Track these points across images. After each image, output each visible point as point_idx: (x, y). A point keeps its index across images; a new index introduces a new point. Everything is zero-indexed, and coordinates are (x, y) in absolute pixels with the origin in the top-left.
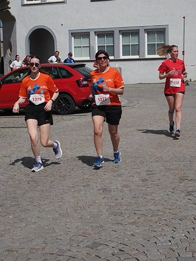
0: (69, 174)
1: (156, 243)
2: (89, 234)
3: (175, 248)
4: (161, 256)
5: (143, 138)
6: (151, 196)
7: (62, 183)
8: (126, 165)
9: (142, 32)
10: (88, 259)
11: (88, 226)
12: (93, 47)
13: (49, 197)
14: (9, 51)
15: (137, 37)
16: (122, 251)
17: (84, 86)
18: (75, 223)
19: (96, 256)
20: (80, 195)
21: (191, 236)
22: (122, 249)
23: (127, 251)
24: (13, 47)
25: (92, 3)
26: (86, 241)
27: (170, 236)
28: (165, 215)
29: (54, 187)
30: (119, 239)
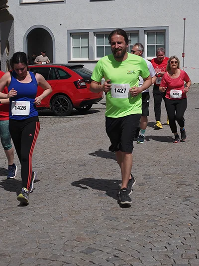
0: (65, 177)
1: (151, 249)
2: (84, 239)
3: (170, 254)
4: (156, 262)
6: (147, 201)
7: (57, 186)
9: (141, 33)
10: (82, 265)
11: (82, 230)
12: (92, 47)
13: (43, 200)
14: (6, 50)
15: (137, 38)
16: (117, 257)
17: (82, 87)
18: (69, 227)
19: (90, 261)
20: (75, 199)
21: (188, 242)
22: (117, 255)
23: (122, 257)
24: (10, 47)
25: (91, 3)
26: (81, 246)
27: (166, 242)
28: (162, 221)
29: (48, 190)
30: (114, 244)
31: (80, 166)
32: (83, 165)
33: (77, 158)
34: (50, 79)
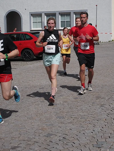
1: (84, 133)
2: (45, 129)
3: (95, 136)
4: (87, 141)
6: (80, 107)
7: (28, 100)
8: (65, 90)
9: (72, 14)
10: (45, 143)
11: (44, 124)
12: (44, 22)
13: (21, 108)
15: (69, 17)
16: (65, 138)
18: (37, 123)
19: (50, 141)
20: (39, 107)
21: (104, 129)
22: (65, 137)
23: (68, 138)
26: (44, 133)
27: (92, 130)
28: (89, 118)
29: (23, 102)
30: (63, 131)
31: (40, 89)
32: (42, 88)
33: (38, 84)
34: (21, 40)
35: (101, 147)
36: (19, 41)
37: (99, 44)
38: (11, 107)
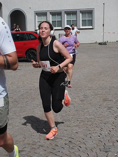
0: (37, 97)
1: (91, 137)
3: (102, 140)
4: (94, 145)
5: (80, 76)
6: (86, 110)
7: (33, 102)
8: (71, 92)
9: (78, 13)
10: (51, 147)
13: (25, 111)
15: (75, 16)
19: (55, 145)
21: (112, 133)
22: (71, 141)
23: (74, 142)
27: (99, 133)
28: (96, 121)
29: (28, 105)
30: (69, 135)
34: (25, 40)
35: (108, 152)
36: (23, 41)
37: (106, 44)
38: (16, 110)
